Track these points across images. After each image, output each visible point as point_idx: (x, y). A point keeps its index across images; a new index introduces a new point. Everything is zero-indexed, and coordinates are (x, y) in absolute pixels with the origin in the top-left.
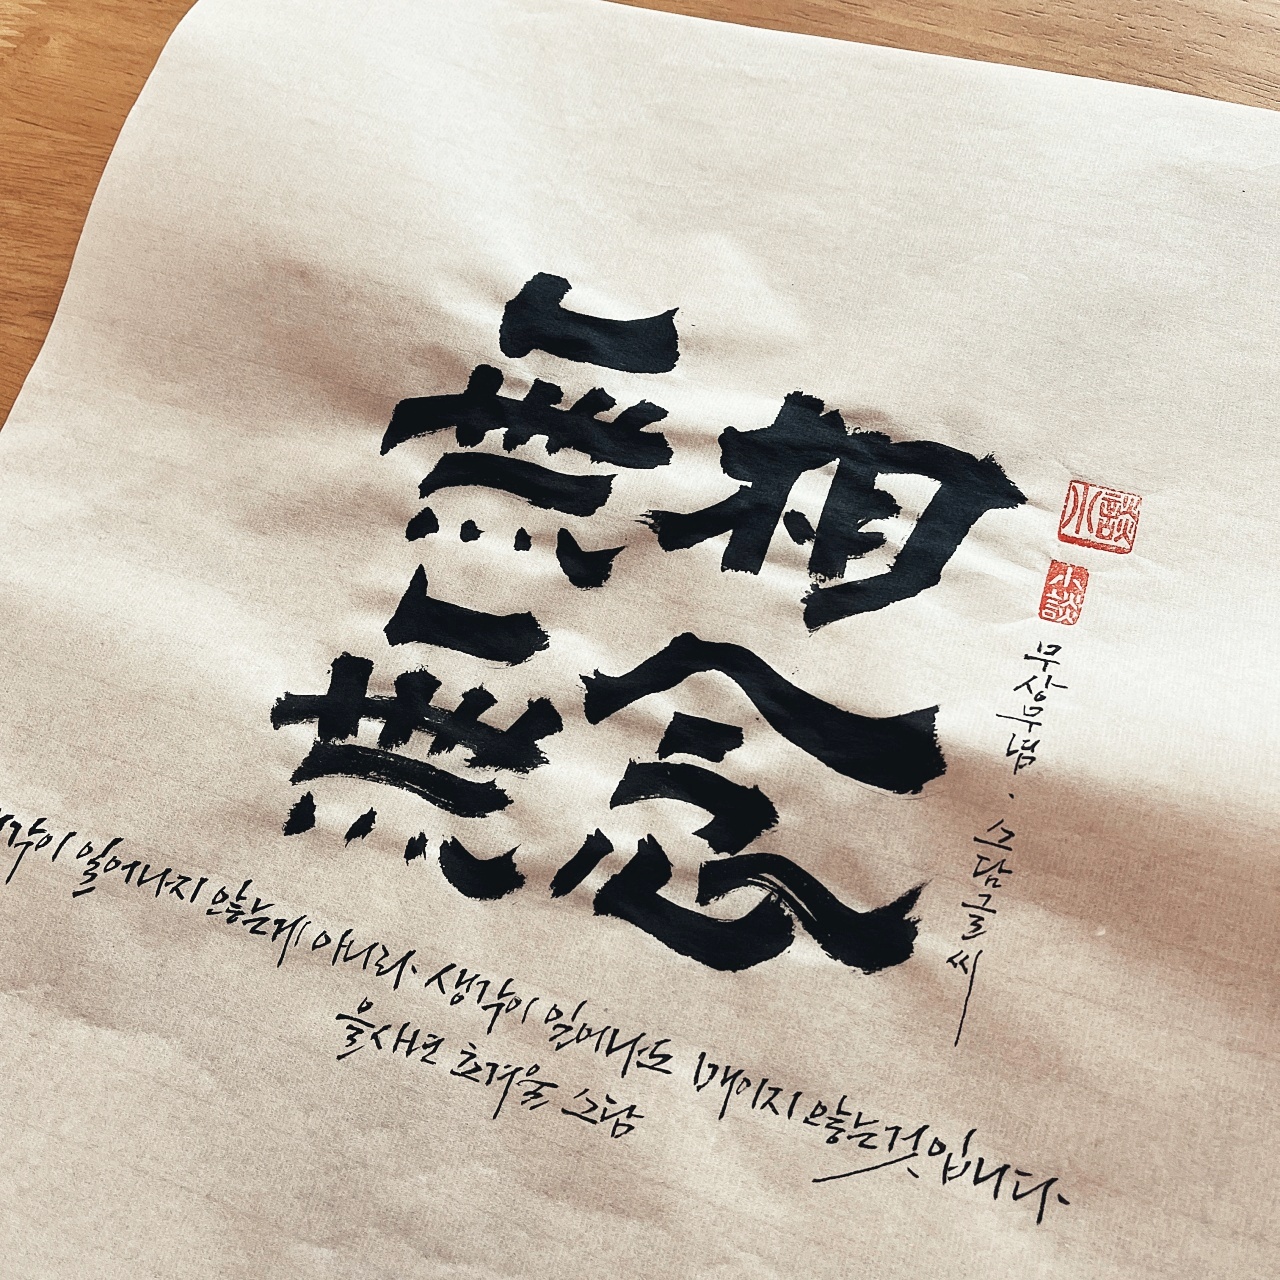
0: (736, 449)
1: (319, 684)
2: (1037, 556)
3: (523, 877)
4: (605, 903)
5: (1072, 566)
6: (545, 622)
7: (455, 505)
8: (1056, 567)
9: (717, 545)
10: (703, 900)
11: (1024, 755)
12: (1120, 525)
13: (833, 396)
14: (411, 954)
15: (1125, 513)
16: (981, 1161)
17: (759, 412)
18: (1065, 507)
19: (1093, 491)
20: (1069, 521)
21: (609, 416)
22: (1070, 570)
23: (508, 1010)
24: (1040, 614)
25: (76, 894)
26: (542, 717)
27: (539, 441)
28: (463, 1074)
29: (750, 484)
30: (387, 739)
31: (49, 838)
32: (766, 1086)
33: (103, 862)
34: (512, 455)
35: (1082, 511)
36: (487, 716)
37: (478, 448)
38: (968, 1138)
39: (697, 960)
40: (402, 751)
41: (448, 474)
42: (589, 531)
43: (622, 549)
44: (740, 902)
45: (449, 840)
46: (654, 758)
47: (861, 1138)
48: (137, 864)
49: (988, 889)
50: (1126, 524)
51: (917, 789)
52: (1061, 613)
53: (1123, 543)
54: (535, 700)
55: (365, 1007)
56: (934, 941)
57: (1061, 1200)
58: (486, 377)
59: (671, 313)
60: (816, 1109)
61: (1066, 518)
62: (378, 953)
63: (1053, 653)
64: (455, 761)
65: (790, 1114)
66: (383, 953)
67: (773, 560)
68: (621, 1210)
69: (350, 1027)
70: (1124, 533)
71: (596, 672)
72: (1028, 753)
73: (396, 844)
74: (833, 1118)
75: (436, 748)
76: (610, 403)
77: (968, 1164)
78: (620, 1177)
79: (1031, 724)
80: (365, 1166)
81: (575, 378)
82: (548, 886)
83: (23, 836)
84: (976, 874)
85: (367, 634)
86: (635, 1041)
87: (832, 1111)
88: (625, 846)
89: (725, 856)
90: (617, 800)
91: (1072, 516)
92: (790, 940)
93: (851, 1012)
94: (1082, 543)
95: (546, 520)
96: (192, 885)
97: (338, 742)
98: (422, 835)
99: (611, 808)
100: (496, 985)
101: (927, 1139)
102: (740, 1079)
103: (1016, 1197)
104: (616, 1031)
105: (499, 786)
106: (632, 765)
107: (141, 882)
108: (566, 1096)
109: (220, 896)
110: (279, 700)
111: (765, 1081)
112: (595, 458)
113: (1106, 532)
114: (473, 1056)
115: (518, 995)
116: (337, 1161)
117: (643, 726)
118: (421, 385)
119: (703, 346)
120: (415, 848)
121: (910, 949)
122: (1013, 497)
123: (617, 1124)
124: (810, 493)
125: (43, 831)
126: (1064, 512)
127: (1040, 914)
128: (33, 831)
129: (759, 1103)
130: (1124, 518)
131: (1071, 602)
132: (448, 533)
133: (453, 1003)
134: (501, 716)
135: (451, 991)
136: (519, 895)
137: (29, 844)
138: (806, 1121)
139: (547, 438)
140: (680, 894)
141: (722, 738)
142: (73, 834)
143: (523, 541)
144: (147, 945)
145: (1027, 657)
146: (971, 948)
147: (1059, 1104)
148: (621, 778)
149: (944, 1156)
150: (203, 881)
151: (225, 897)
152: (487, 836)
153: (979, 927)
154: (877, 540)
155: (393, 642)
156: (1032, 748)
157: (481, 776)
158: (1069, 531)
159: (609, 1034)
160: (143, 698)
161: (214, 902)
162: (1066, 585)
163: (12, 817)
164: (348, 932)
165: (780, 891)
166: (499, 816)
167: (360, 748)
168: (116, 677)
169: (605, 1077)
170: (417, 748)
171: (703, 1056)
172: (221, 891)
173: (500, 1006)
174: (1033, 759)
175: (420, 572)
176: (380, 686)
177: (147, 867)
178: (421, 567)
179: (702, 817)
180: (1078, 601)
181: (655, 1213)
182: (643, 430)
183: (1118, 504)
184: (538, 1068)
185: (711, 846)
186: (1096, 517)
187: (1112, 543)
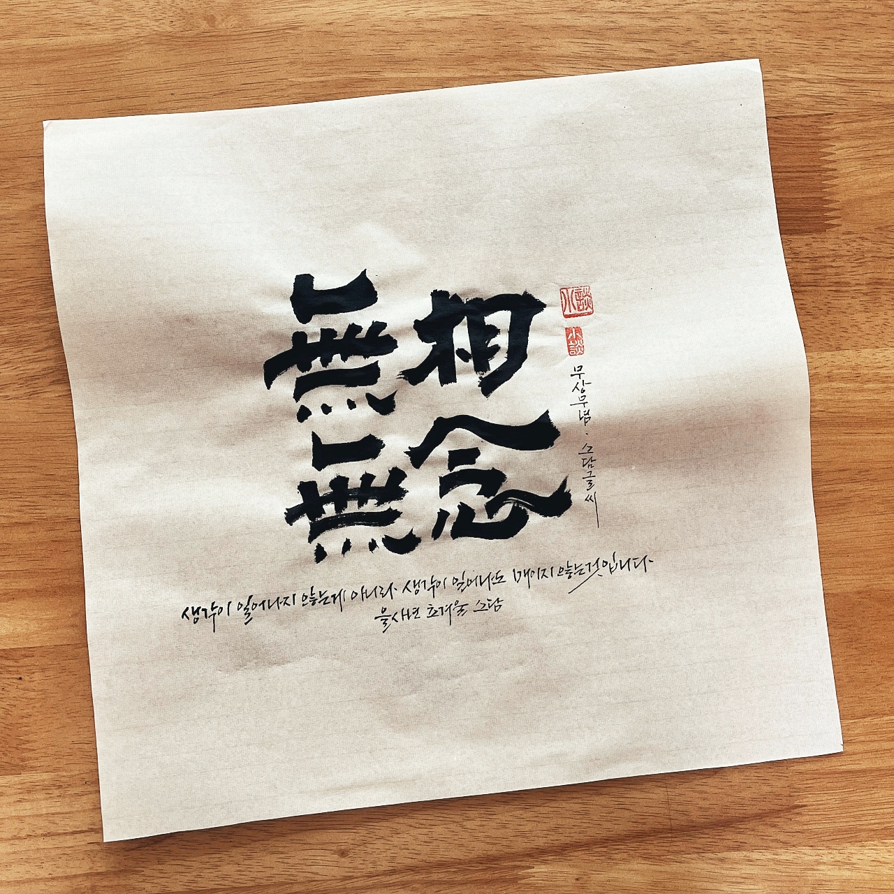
0: (424, 329)
1: (299, 500)
2: (559, 329)
3: (420, 538)
4: (456, 534)
6: (378, 435)
7: (313, 399)
8: (568, 331)
9: (434, 375)
10: (490, 517)
11: (586, 417)
13: (451, 288)
14: (391, 584)
16: (621, 561)
17: (424, 309)
18: (562, 302)
19: (570, 291)
21: (363, 334)
23: (437, 587)
25: (246, 624)
26: (397, 475)
27: (337, 357)
28: (432, 616)
29: (435, 343)
30: (338, 509)
31: (222, 608)
33: (250, 607)
34: (328, 368)
36: (374, 484)
37: (311, 371)
38: (614, 556)
39: (498, 539)
40: (346, 511)
41: (302, 387)
42: (379, 390)
43: (396, 392)
44: (504, 512)
45: (384, 537)
46: (448, 472)
47: (579, 572)
48: (264, 602)
49: (590, 469)
51: (552, 444)
54: (390, 469)
55: (384, 610)
56: (577, 496)
57: (650, 561)
58: (299, 337)
59: (364, 272)
60: (560, 570)
61: (564, 307)
62: (378, 590)
63: (580, 370)
64: (371, 506)
65: (552, 575)
66: (381, 589)
67: (460, 373)
68: (509, 633)
69: (382, 620)
71: (410, 448)
72: (587, 416)
73: (364, 548)
74: (567, 571)
75: (360, 505)
76: (359, 329)
77: (617, 564)
78: (504, 623)
79: (584, 403)
80: (413, 662)
81: (339, 322)
82: (431, 537)
83: (210, 612)
84: (584, 466)
85: (305, 470)
86: (489, 577)
87: (566, 568)
88: (454, 511)
89: (492, 498)
90: (442, 495)
92: (528, 517)
93: (559, 532)
94: (574, 316)
95: (358, 392)
96: (291, 597)
97: (319, 519)
98: (373, 540)
99: (441, 498)
100: (429, 581)
101: (600, 562)
102: (530, 572)
103: (636, 567)
104: (480, 576)
105: (394, 509)
106: (441, 478)
107: (269, 607)
108: (473, 606)
109: (304, 598)
110: (285, 513)
111: (539, 569)
112: (366, 357)
113: (581, 307)
114: (432, 608)
115: (438, 580)
116: (402, 666)
117: (438, 462)
118: (271, 352)
119: (385, 283)
120: (373, 545)
121: (571, 502)
122: (540, 306)
123: (495, 607)
124: (461, 337)
125: (217, 607)
126: (562, 305)
127: (610, 470)
128: (212, 609)
129: (540, 577)
130: (586, 298)
131: (579, 344)
132: (317, 413)
133: (416, 594)
134: (380, 481)
135: (413, 590)
136: (421, 545)
137: (214, 614)
138: (558, 575)
139: (339, 355)
140: (481, 518)
141: (472, 454)
142: (230, 602)
143: (352, 405)
144: (285, 628)
145: (572, 375)
146: (591, 492)
147: (639, 532)
148: (439, 485)
149: (608, 565)
150: (294, 595)
151: (306, 597)
152: (398, 529)
153: (592, 484)
154: (496, 348)
155: (319, 470)
156: (588, 414)
157: (384, 507)
158: (567, 312)
159: (478, 578)
160: (227, 537)
161: (303, 601)
162: (574, 337)
163: (200, 607)
164: (363, 587)
165: (517, 501)
166: (399, 520)
167: (329, 517)
168: (209, 534)
169: (484, 593)
170: (352, 507)
171: (514, 570)
172: (304, 596)
173: (433, 587)
174: (590, 418)
175: (314, 435)
176: (324, 489)
177: (269, 601)
178: (313, 432)
179: (476, 487)
181: (521, 629)
182: (380, 335)
184: (458, 601)
185: (485, 496)
186: (575, 302)
187: (585, 311)
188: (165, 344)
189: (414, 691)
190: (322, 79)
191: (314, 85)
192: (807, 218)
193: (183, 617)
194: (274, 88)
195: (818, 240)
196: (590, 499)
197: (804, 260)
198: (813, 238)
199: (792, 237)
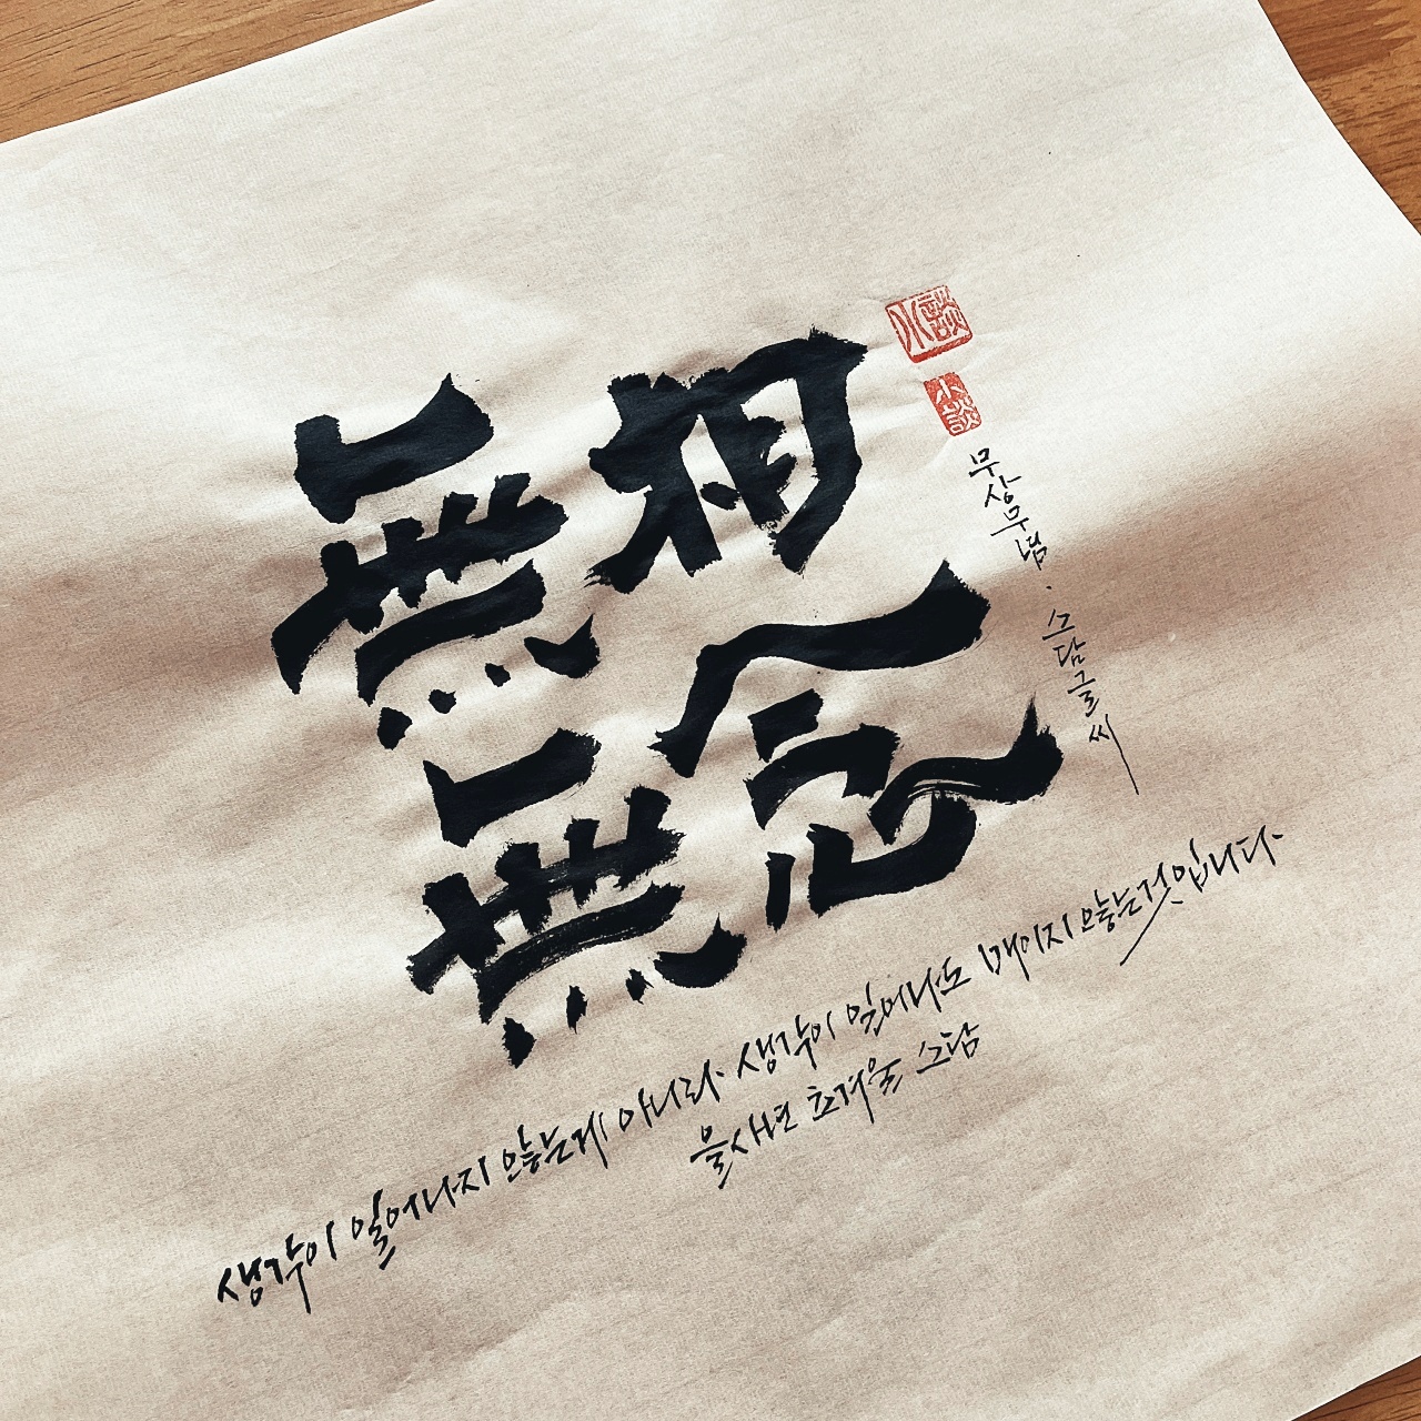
0: (613, 465)
1: (430, 929)
2: (911, 388)
3: (741, 936)
4: (822, 901)
5: (941, 377)
6: (578, 726)
7: (407, 687)
8: (931, 387)
9: (667, 558)
10: (889, 839)
11: (1035, 550)
12: (948, 320)
13: (649, 363)
14: (707, 1065)
15: (944, 307)
16: (1211, 856)
17: (603, 422)
18: (898, 332)
19: (907, 305)
20: (909, 342)
21: (480, 511)
22: (942, 382)
23: (815, 1040)
24: (951, 433)
25: (383, 1266)
26: (646, 804)
27: (436, 578)
28: (824, 1113)
29: (649, 488)
30: (532, 923)
31: (313, 1246)
32: (1040, 930)
33: (382, 1221)
34: (421, 608)
35: (912, 327)
36: (601, 839)
37: (385, 624)
38: (1192, 849)
39: (922, 885)
40: (553, 922)
41: (374, 668)
42: (551, 624)
43: (591, 618)
44: (917, 818)
45: (658, 958)
46: (762, 765)
47: (1128, 909)
48: (413, 1198)
49: (1078, 667)
50: (952, 315)
51: (978, 634)
52: (965, 421)
53: (962, 333)
54: (629, 795)
55: (707, 1134)
56: (1070, 735)
57: (1277, 837)
58: (338, 556)
59: (448, 381)
60: (1084, 915)
61: (906, 342)
62: (680, 1088)
63: (986, 458)
64: (607, 893)
65: (1070, 935)
66: (685, 1084)
67: (724, 538)
68: (1016, 1100)
69: (708, 1159)
70: (957, 323)
71: (658, 734)
72: (1037, 548)
73: (618, 996)
74: (1101, 913)
75: (581, 898)
76: (471, 501)
77: (1205, 865)
78: (997, 1079)
79: (1021, 523)
81: (421, 500)
82: (767, 926)
83: (286, 1266)
84: (1062, 663)
85: (432, 855)
86: (928, 979)
87: (1096, 909)
88: (800, 848)
89: (879, 794)
90: (763, 819)
91: (908, 336)
92: (973, 816)
93: (1054, 831)
94: (933, 353)
95: (505, 641)
96: (477, 1169)
97: (493, 960)
98: (633, 972)
99: (764, 828)
100: (791, 1031)
101: (1168, 872)
102: (1018, 940)
103: (1249, 861)
104: (909, 984)
105: (661, 884)
106: (749, 784)
107: (430, 1208)
108: (912, 1059)
109: (508, 1160)
110: (408, 968)
111: (1036, 928)
112: (501, 558)
113: (943, 332)
114: (819, 1094)
115: (813, 1023)
117: (732, 747)
118: (280, 606)
119: (501, 393)
120: (636, 986)
121: (1059, 753)
122: (855, 353)
123: (965, 1046)
124: (702, 460)
125: (300, 1246)
126: (900, 337)
127: (1125, 657)
128: (291, 1254)
129: (1045, 946)
130: (946, 311)
131: (964, 407)
132: (424, 718)
133: (771, 1071)
134: (613, 827)
135: (762, 1064)
136: (749, 952)
137: (299, 1266)
138: (1084, 930)
139: (440, 571)
140: (869, 849)
141: (803, 709)
142: (332, 1224)
143: (498, 675)
144: (482, 1249)
145: (972, 474)
146: (1098, 719)
147: (1231, 776)
148: (751, 800)
149: (1187, 873)
150: (482, 1161)
151: (513, 1156)
152: (687, 928)
153: (1092, 699)
154: (788, 463)
155: (463, 844)
156: (1037, 541)
157: (639, 888)
158: (916, 350)
159: (905, 990)
160: (282, 1067)
161: (507, 1168)
162: (950, 397)
163: (259, 1260)
164: (641, 1093)
165: (939, 786)
166: (681, 906)
167: (517, 949)
168: (238, 1071)
169: (930, 1022)
170: (564, 909)
171: (980, 948)
172: (505, 1155)
173: (806, 1042)
174: (1044, 549)
175: (429, 767)
176: (485, 885)
177: (425, 1192)
178: (425, 762)
179: (838, 780)
180: (969, 403)
181: (1040, 1080)
182: (519, 505)
183: (934, 303)
184: (873, 1060)
185: (863, 795)
186: (926, 325)
187: (953, 338)
188: (27, 654)
189: (836, 1310)
190: (251, 16)
191: (234, 34)
192: (1343, 38)
193: (221, 1298)
194: (147, 60)
195: (1383, 74)
196: (1100, 734)
197: (1370, 120)
198: (1370, 73)
199: (1326, 82)
